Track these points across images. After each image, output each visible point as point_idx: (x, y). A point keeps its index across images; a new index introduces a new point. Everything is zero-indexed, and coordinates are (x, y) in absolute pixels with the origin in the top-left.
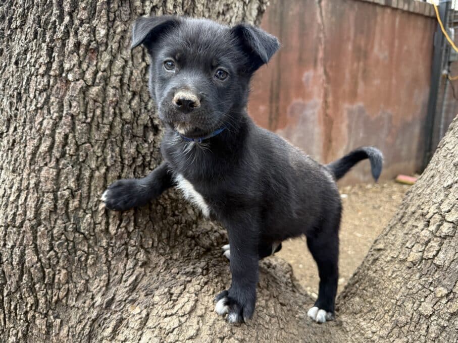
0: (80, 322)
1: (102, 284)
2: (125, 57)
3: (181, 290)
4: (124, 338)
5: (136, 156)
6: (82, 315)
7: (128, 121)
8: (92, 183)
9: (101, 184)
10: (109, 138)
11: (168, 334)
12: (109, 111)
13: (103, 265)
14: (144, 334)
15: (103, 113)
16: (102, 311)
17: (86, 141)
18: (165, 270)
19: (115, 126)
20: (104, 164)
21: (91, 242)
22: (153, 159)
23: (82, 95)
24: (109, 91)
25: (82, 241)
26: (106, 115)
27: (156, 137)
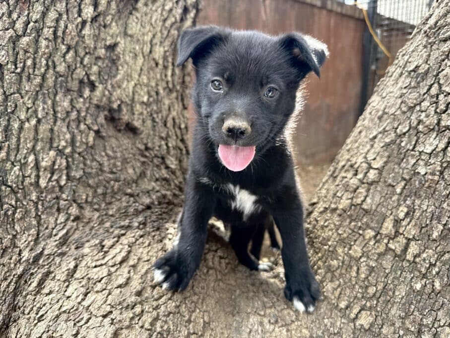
0: (6, 279)
1: (30, 239)
2: (59, 10)
3: (113, 242)
4: (49, 291)
5: (70, 110)
6: (8, 271)
7: (62, 74)
8: (22, 135)
9: (32, 136)
10: (41, 90)
11: (95, 284)
12: (40, 62)
13: (33, 219)
14: (70, 286)
15: (34, 64)
16: (29, 266)
17: (15, 91)
18: (99, 225)
19: (48, 79)
20: (34, 116)
21: (19, 195)
22: (89, 115)
23: (12, 45)
24: (42, 42)
25: (8, 194)
26: (37, 66)
27: (92, 93)
